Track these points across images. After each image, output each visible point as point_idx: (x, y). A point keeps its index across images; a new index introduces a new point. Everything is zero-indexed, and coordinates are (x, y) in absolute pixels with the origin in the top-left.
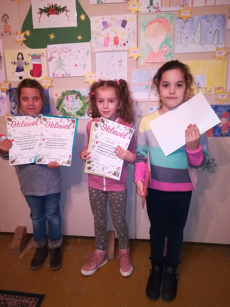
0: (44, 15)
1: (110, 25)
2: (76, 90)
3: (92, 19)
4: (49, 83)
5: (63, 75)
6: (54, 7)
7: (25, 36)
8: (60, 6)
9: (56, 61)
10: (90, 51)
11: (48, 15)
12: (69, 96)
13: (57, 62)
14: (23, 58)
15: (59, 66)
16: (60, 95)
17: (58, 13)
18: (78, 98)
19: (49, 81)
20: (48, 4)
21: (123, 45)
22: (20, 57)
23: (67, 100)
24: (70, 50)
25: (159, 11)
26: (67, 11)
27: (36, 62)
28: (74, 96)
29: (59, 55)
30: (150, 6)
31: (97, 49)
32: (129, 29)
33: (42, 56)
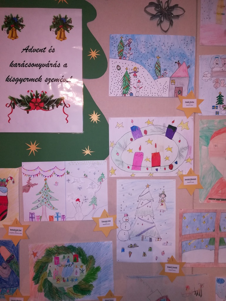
1: (146, 132)
2: (76, 244)
3: (112, 122)
4: (22, 232)
5: (51, 218)
6: (40, 98)
8: (52, 96)
9: (39, 192)
10: (106, 176)
11: (28, 110)
12: (61, 257)
15: (45, 200)
16: (41, 254)
17: (47, 107)
18: (79, 259)
19: (21, 228)
20: (28, 91)
21: (167, 168)
23: (57, 263)
24: (68, 173)
26: (65, 105)
28: (71, 256)
29: (45, 180)
30: (218, 105)
32: (180, 141)
33: (10, 182)
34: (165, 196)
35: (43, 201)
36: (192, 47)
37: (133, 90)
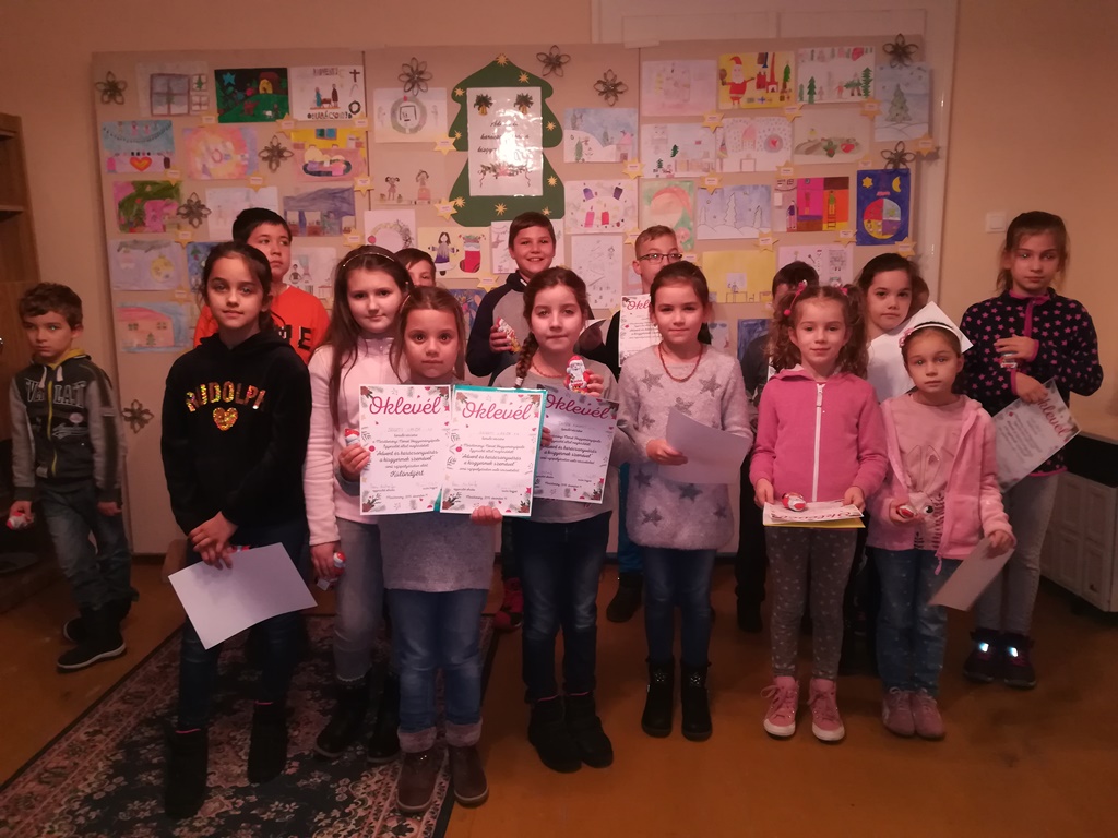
0: (489, 176)
1: (596, 194)
3: (568, 186)
4: (493, 282)
7: (456, 207)
11: (496, 176)
14: (448, 242)
19: (492, 279)
20: (497, 160)
21: (615, 225)
22: (444, 238)
25: (672, 177)
27: (472, 248)
30: (658, 169)
31: (574, 231)
32: (625, 201)
33: (482, 238)
34: (614, 250)
36: (635, 118)
37: (584, 157)
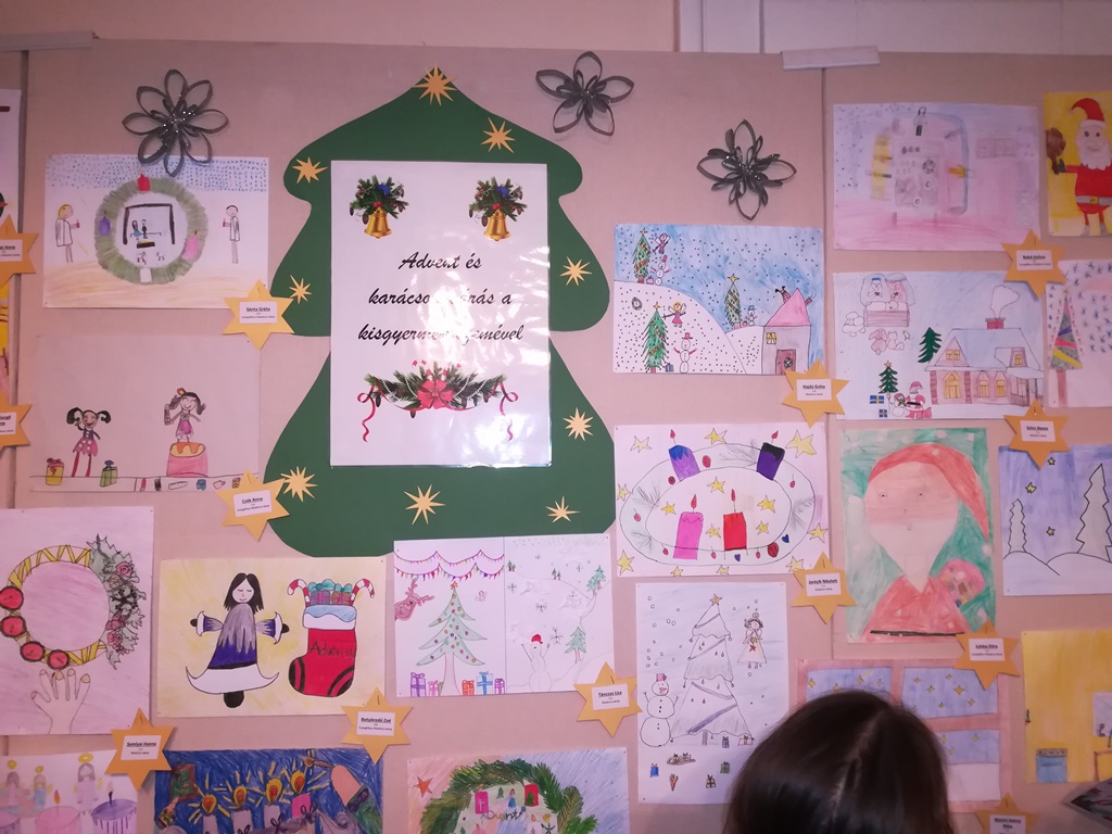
0: (392, 407)
1: (707, 462)
2: (531, 758)
3: (623, 438)
4: (392, 725)
5: (468, 686)
6: (443, 378)
7: (284, 498)
8: (473, 376)
9: (437, 617)
10: (608, 574)
11: (413, 409)
12: (492, 791)
13: (440, 621)
14: (256, 602)
15: (451, 640)
16: (440, 786)
17: (460, 401)
18: (541, 798)
19: (391, 716)
20: (415, 363)
21: (764, 553)
23: (482, 809)
24: (511, 568)
26: (506, 395)
27: (330, 621)
28: (519, 790)
29: (453, 586)
30: (884, 395)
31: (642, 567)
32: (793, 484)
33: (364, 592)
34: (761, 625)
35: (446, 642)
36: (815, 253)
37: (672, 358)
